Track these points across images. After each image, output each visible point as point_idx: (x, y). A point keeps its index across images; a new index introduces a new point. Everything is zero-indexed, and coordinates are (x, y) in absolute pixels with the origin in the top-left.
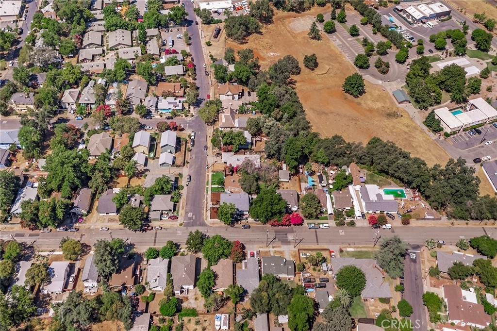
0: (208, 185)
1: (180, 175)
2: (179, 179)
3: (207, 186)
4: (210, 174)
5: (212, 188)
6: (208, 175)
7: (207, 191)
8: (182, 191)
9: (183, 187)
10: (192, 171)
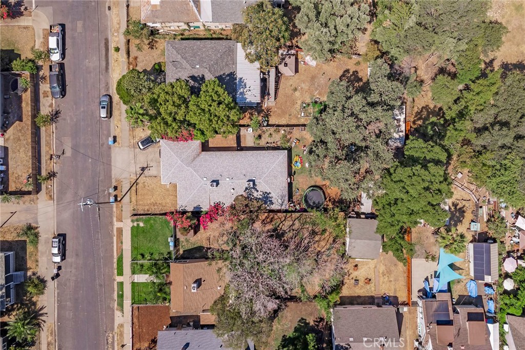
0: (120, 273)
1: (31, 230)
2: (30, 248)
3: (119, 279)
4: (127, 225)
5: (133, 283)
6: (120, 231)
7: (121, 296)
8: (41, 297)
9: (41, 283)
10: (67, 215)
